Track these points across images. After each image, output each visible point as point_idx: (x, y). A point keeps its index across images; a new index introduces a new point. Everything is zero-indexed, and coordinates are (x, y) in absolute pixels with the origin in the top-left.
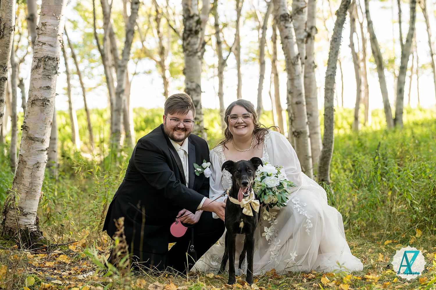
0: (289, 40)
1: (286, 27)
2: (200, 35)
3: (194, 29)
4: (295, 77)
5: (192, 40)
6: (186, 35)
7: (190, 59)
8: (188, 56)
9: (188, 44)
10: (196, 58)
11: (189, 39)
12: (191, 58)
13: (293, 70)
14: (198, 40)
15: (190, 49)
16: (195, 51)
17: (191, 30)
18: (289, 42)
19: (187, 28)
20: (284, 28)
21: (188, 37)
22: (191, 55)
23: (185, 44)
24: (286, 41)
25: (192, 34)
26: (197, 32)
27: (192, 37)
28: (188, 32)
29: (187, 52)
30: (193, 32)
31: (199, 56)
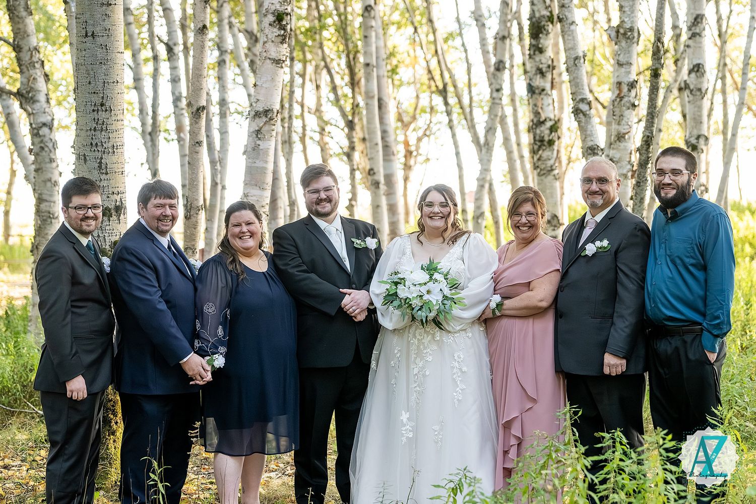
2: (555, 147)
3: (546, 138)
5: (545, 154)
6: (536, 147)
7: (542, 180)
8: (539, 175)
9: (539, 159)
10: (550, 178)
11: (540, 152)
12: (543, 177)
14: (553, 154)
15: (543, 167)
16: (549, 169)
17: (542, 141)
19: (537, 138)
21: (539, 150)
22: (544, 174)
23: (535, 159)
25: (544, 145)
26: (551, 143)
27: (543, 150)
28: (539, 144)
29: (539, 170)
30: (545, 143)
31: (554, 175)
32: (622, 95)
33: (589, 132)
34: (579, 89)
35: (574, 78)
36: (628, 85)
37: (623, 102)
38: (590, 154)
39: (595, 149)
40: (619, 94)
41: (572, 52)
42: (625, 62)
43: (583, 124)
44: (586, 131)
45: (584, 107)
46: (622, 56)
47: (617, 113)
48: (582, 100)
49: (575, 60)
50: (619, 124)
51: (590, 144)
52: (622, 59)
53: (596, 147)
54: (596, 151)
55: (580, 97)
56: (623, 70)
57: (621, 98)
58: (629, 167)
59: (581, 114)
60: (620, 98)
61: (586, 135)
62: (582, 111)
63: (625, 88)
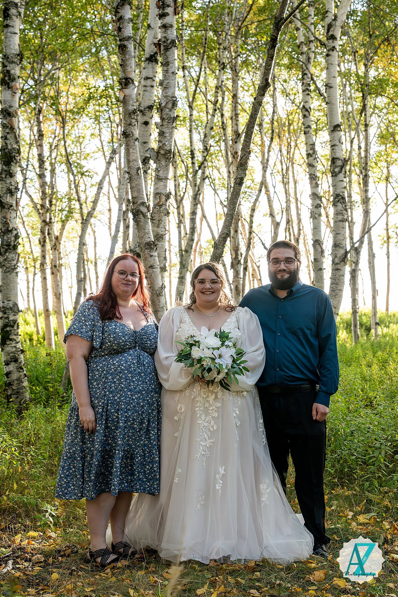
0: (154, 270)
1: (151, 256)
4: (160, 309)
5: (10, 256)
13: (157, 301)
14: (16, 255)
18: (153, 272)
20: (148, 256)
24: (151, 270)
26: (15, 247)
27: (10, 253)
32: (161, 203)
33: (146, 231)
34: (141, 194)
35: (136, 185)
36: (165, 196)
37: (161, 209)
38: (147, 249)
39: (151, 244)
40: (159, 203)
41: (135, 163)
42: (164, 178)
43: (142, 224)
44: (144, 229)
45: (144, 209)
46: (161, 172)
47: (156, 217)
48: (143, 204)
49: (138, 171)
50: (158, 226)
51: (148, 240)
52: (161, 174)
53: (152, 243)
54: (152, 247)
55: (141, 201)
56: (162, 183)
57: (161, 206)
58: (164, 262)
59: (141, 215)
60: (159, 206)
61: (144, 233)
62: (142, 212)
63: (163, 198)
